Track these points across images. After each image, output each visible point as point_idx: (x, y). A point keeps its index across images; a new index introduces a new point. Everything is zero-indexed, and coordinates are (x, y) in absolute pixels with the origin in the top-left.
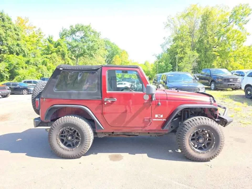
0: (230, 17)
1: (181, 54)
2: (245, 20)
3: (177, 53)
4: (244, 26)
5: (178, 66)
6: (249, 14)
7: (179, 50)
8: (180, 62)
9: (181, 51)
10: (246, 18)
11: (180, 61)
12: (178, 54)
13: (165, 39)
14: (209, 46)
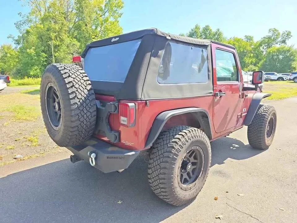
0: (105, 6)
1: (56, 41)
2: (119, 13)
3: (51, 39)
4: (119, 19)
5: (55, 57)
6: (122, 7)
7: (53, 35)
8: (57, 52)
9: (56, 37)
10: (120, 11)
11: (56, 50)
12: (53, 40)
13: (20, 15)
14: (88, 35)
